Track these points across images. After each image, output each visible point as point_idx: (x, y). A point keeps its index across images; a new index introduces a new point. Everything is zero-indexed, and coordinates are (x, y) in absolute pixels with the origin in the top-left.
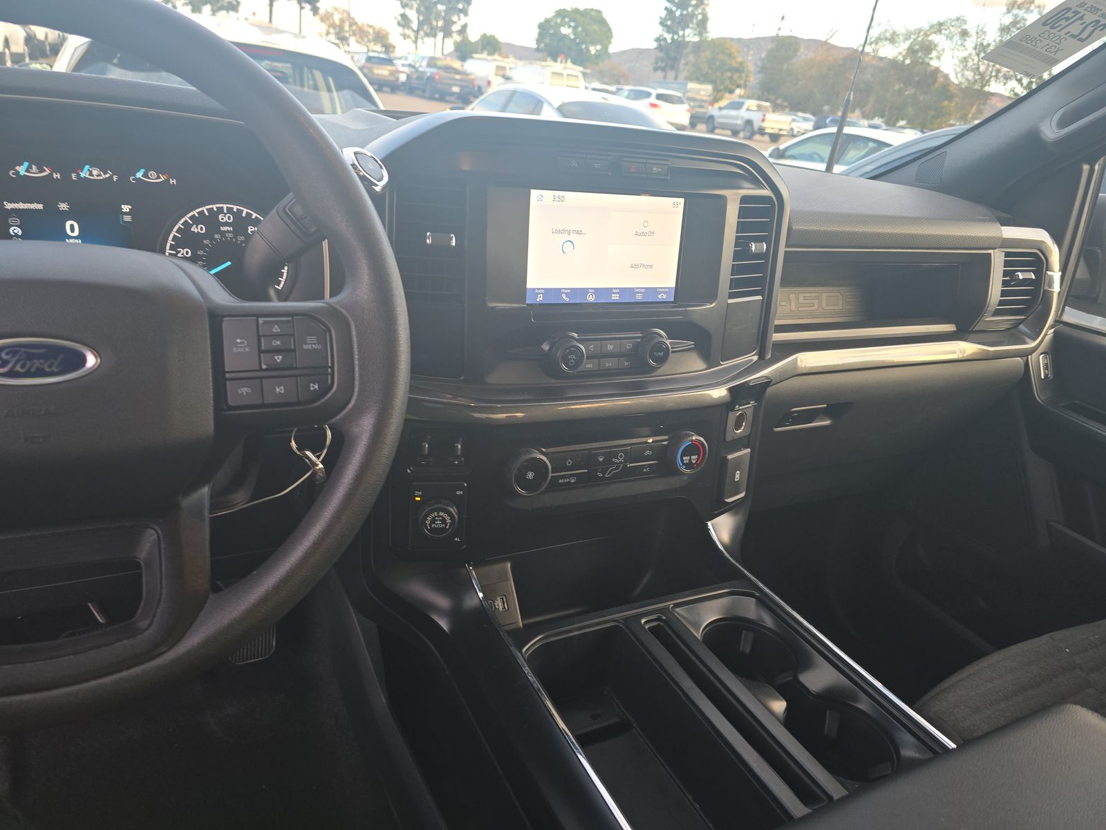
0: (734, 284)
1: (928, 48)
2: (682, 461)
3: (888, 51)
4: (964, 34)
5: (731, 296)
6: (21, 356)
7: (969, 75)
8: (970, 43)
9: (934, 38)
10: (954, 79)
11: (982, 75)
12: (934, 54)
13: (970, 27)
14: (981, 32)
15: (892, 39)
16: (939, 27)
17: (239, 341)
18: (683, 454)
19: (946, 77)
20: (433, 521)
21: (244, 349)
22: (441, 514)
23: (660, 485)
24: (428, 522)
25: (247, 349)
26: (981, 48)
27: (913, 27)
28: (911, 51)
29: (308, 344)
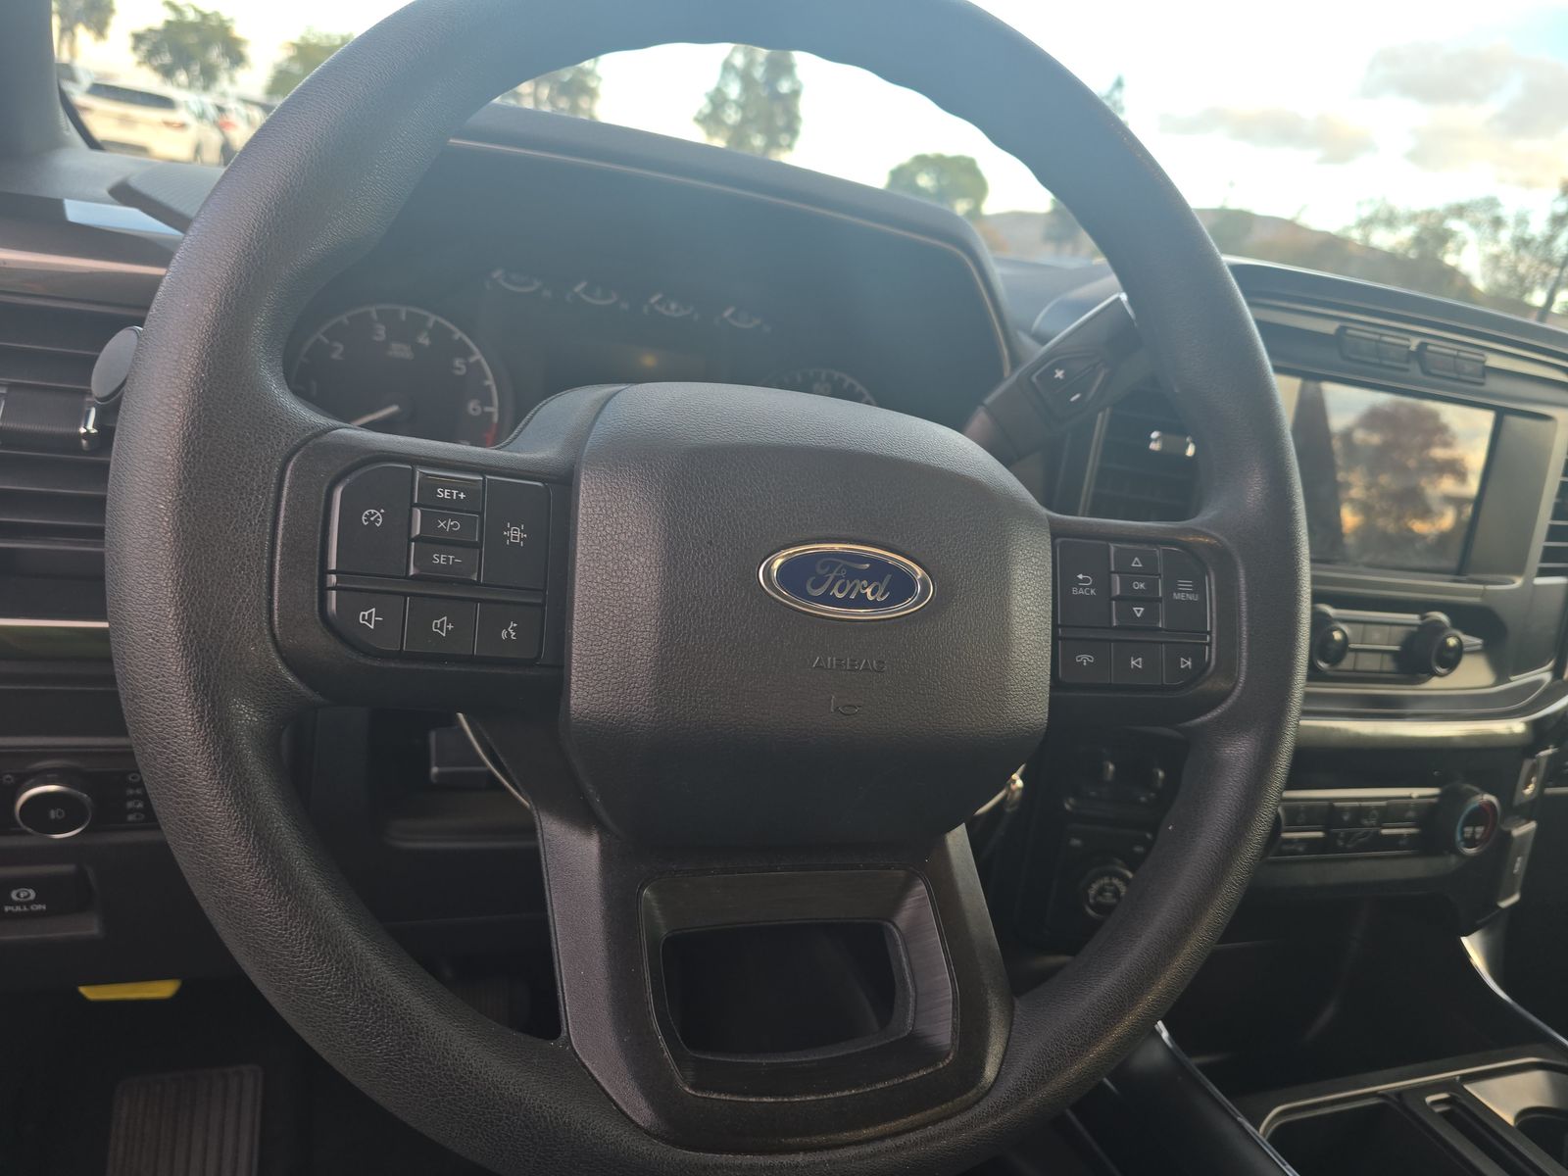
0: (1548, 554)
1: (1443, 237)
2: (1463, 833)
3: (1384, 239)
4: (1497, 223)
5: (1543, 573)
6: (839, 572)
7: (1502, 277)
8: (1506, 236)
9: (1453, 224)
10: (1480, 284)
11: (1522, 279)
12: (1451, 245)
13: (1507, 212)
14: (1522, 221)
15: (1390, 221)
16: (1459, 211)
17: (1080, 576)
18: (1466, 824)
19: (1466, 279)
20: (1101, 891)
21: (1089, 591)
22: (1116, 881)
23: (1417, 868)
24: (1092, 892)
25: (1092, 591)
26: (1522, 243)
27: (1419, 206)
28: (1418, 241)
29: (1181, 591)
